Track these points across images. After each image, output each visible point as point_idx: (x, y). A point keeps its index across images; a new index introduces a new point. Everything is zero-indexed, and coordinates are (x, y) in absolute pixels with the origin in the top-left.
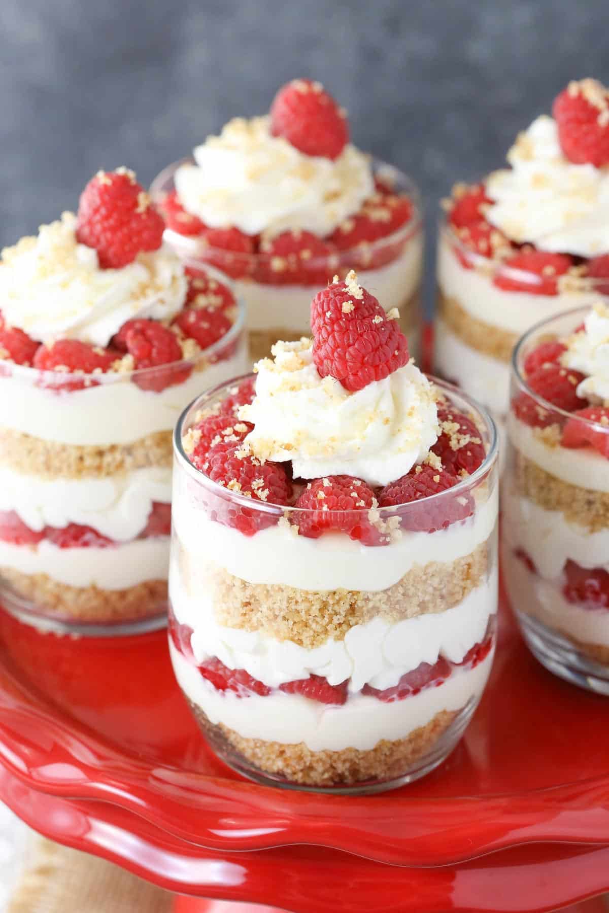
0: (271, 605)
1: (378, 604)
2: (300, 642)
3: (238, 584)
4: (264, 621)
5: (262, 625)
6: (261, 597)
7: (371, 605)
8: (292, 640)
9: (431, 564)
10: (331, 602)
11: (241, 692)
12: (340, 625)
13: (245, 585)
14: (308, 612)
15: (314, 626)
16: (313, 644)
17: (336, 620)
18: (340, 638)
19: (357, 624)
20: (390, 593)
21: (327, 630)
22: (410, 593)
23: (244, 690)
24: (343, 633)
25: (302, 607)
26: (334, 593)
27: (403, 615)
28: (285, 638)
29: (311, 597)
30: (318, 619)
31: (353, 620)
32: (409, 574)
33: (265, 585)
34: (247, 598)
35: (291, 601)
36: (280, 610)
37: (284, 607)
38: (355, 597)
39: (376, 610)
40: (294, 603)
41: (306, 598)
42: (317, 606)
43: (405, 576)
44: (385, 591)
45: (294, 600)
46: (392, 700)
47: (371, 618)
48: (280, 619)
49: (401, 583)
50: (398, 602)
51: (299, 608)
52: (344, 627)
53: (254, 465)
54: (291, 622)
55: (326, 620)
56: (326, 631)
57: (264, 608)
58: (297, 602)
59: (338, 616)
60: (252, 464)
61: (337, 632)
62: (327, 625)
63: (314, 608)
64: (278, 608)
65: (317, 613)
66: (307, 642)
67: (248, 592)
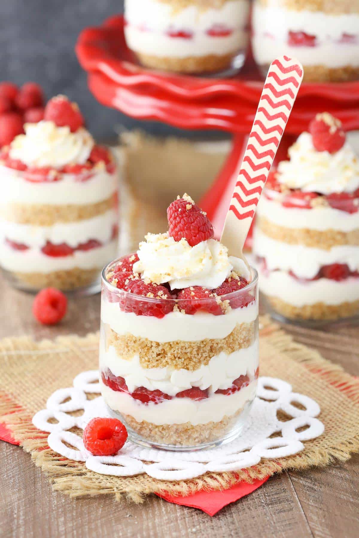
0: (173, 352)
1: (222, 345)
2: (188, 369)
3: (154, 345)
4: (169, 361)
5: (168, 364)
6: (167, 349)
7: (219, 345)
8: (183, 368)
9: (243, 324)
10: (202, 346)
11: (157, 401)
12: (206, 357)
13: (158, 344)
14: (191, 353)
15: (194, 360)
16: (194, 369)
17: (204, 355)
18: (206, 364)
19: (213, 356)
20: (227, 339)
21: (200, 360)
22: (235, 339)
23: (159, 399)
24: (208, 361)
25: (189, 350)
26: (203, 342)
27: (233, 350)
28: (180, 368)
29: (193, 345)
30: (196, 356)
31: (212, 354)
32: (235, 329)
33: (169, 343)
34: (159, 351)
35: (183, 348)
36: (178, 353)
37: (179, 352)
38: (213, 342)
39: (221, 348)
40: (184, 349)
41: (190, 345)
42: (196, 349)
43: (233, 330)
44: (224, 339)
45: (185, 347)
46: (229, 394)
47: (220, 352)
48: (177, 359)
49: (232, 334)
50: (230, 343)
51: (187, 351)
52: (208, 358)
53: (154, 286)
54: (183, 359)
55: (200, 355)
56: (200, 362)
57: (169, 355)
58: (186, 348)
59: (205, 353)
60: (153, 286)
61: (205, 361)
62: (200, 358)
63: (194, 350)
64: (176, 353)
65: (196, 353)
66: (191, 368)
67: (160, 348)
